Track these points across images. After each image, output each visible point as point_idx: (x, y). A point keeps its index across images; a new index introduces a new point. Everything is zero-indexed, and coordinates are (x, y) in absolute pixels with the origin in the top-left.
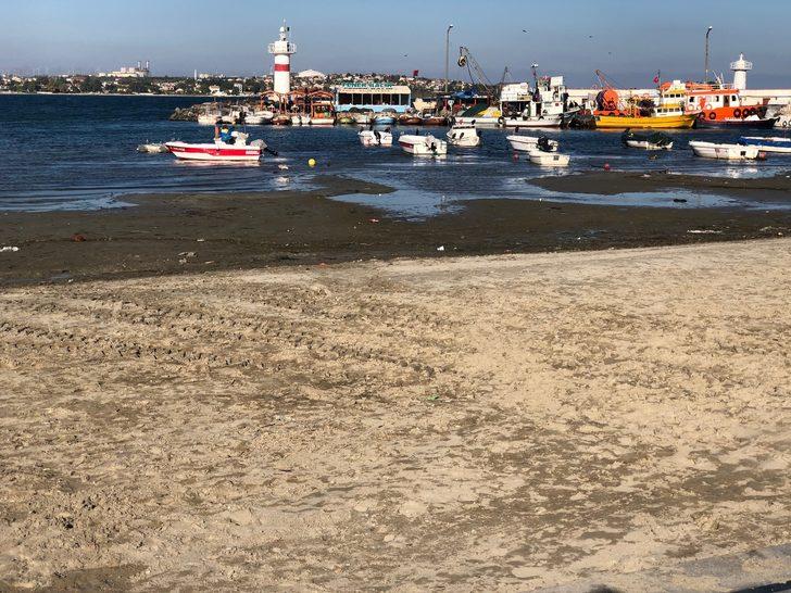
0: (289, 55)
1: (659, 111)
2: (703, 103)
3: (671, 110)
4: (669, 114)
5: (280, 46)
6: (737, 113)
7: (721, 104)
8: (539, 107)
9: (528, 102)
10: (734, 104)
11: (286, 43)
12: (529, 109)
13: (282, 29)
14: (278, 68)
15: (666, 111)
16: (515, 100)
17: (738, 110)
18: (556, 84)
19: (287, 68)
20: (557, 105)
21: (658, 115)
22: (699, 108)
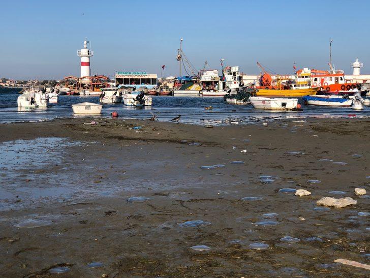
0: (89, 57)
1: (295, 86)
2: (322, 81)
3: (303, 85)
4: (301, 88)
5: (84, 52)
6: (343, 88)
7: (333, 82)
8: (224, 84)
9: (218, 82)
10: (341, 82)
11: (87, 50)
12: (218, 85)
13: (85, 42)
14: (83, 64)
15: (299, 86)
16: (210, 80)
17: (343, 85)
18: (234, 71)
19: (88, 64)
20: (235, 83)
21: (294, 88)
22: (320, 85)
